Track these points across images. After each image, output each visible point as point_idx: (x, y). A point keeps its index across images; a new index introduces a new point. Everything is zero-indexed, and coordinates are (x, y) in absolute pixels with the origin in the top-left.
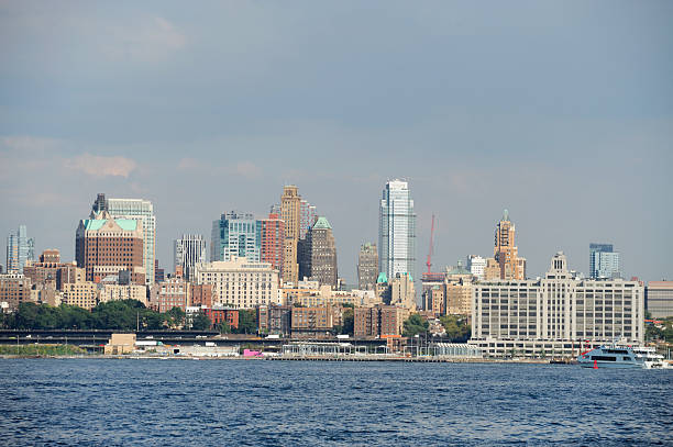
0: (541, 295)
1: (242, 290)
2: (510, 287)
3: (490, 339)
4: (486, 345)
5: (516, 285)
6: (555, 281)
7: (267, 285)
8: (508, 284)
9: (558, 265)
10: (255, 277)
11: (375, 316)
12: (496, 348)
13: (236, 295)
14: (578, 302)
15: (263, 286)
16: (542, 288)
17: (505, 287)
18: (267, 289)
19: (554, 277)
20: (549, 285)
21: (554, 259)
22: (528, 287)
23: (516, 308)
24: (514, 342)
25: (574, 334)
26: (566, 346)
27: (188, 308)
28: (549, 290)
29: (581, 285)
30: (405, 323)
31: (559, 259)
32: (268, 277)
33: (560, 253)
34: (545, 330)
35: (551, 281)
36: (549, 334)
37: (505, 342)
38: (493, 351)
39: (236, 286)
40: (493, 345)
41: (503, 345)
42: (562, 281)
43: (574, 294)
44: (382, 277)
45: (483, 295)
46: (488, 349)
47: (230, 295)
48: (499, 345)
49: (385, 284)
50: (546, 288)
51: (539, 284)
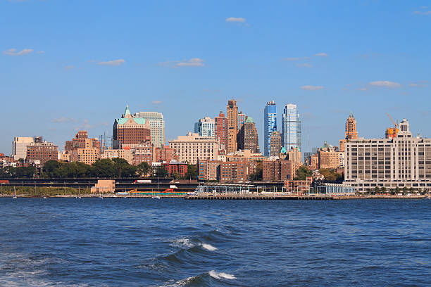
0: (394, 149)
1: (196, 154)
2: (371, 144)
3: (359, 181)
4: (356, 185)
5: (376, 142)
6: (404, 139)
7: (211, 150)
8: (370, 142)
9: (404, 128)
10: (203, 145)
11: (277, 166)
12: (363, 187)
13: (192, 157)
14: (420, 154)
15: (209, 151)
16: (394, 144)
17: (368, 144)
18: (211, 152)
19: (402, 136)
20: (399, 142)
21: (401, 124)
22: (384, 144)
23: (376, 158)
24: (377, 183)
25: (417, 176)
26: (414, 185)
27: (153, 163)
28: (399, 145)
29: (422, 141)
30: (297, 171)
31: (404, 124)
32: (211, 145)
33: (405, 120)
34: (397, 174)
35: (401, 139)
36: (400, 176)
37: (370, 183)
38: (361, 189)
39: (192, 151)
40: (361, 185)
41: (368, 185)
42: (408, 139)
43: (417, 148)
44: (284, 150)
45: (353, 150)
46: (358, 187)
47: (188, 157)
48: (365, 185)
49: (285, 154)
50: (397, 143)
51: (392, 141)
